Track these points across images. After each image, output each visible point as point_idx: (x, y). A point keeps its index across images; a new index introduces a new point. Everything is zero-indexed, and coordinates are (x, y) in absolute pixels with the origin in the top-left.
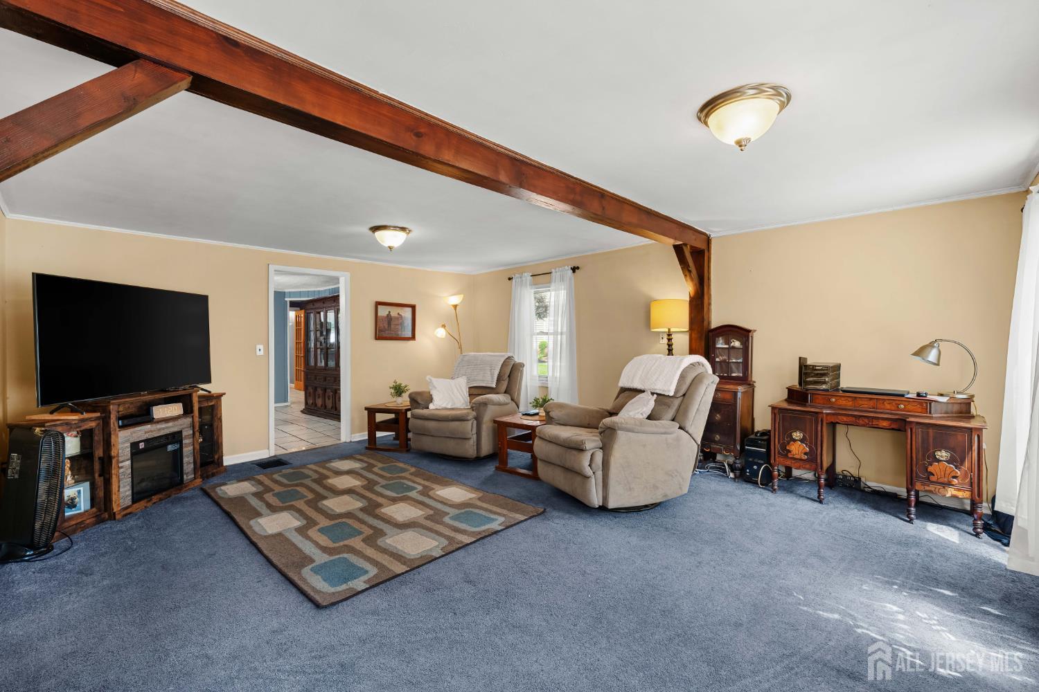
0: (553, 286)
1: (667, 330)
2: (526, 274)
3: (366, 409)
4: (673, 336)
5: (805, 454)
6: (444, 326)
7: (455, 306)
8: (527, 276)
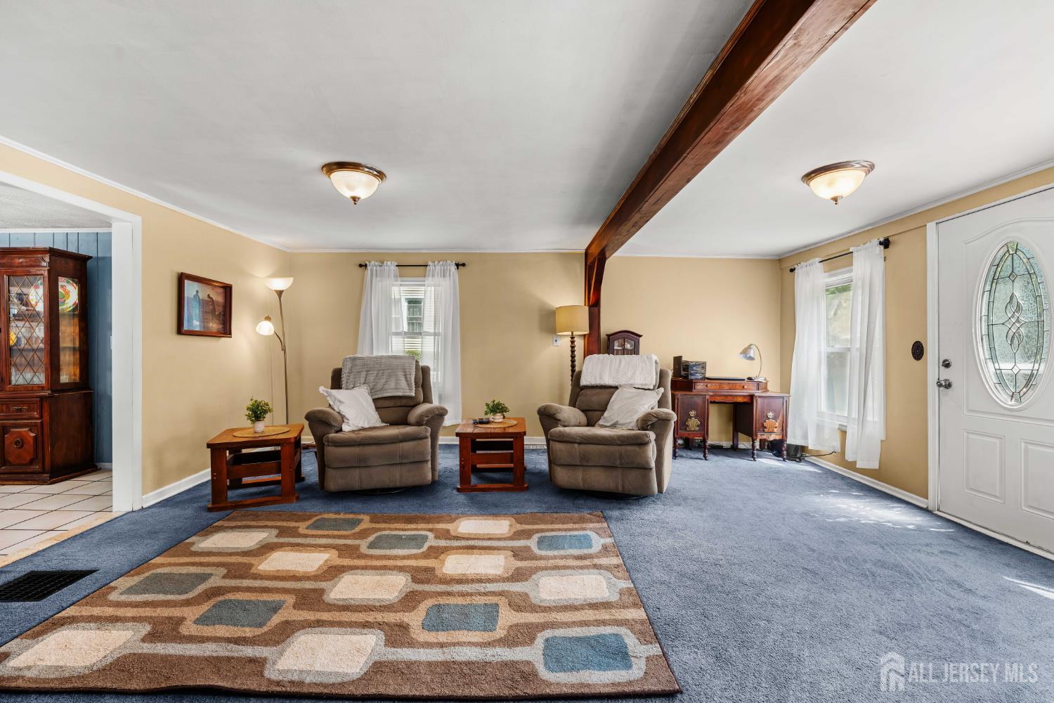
0: (429, 280)
1: (570, 333)
2: (389, 263)
3: (209, 446)
4: (575, 339)
5: (698, 426)
6: (268, 318)
7: (280, 293)
8: (391, 266)
